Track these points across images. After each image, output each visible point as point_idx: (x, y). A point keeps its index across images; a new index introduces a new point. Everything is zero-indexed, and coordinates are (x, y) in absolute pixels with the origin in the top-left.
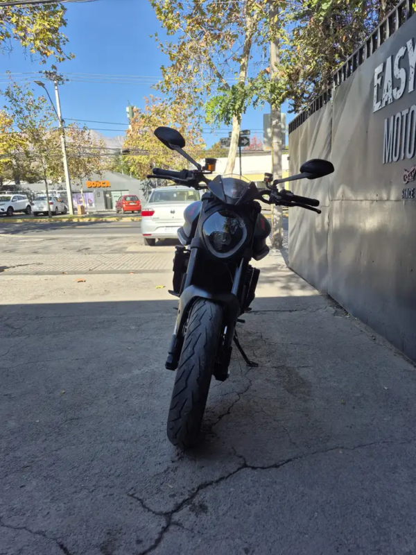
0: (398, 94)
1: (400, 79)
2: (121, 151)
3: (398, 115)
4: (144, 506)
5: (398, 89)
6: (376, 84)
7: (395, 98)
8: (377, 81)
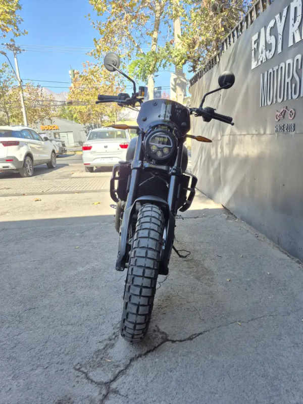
0: (270, 55)
1: (271, 44)
3: (271, 70)
4: (88, 378)
5: (270, 51)
6: (253, 48)
7: (268, 58)
8: (254, 46)
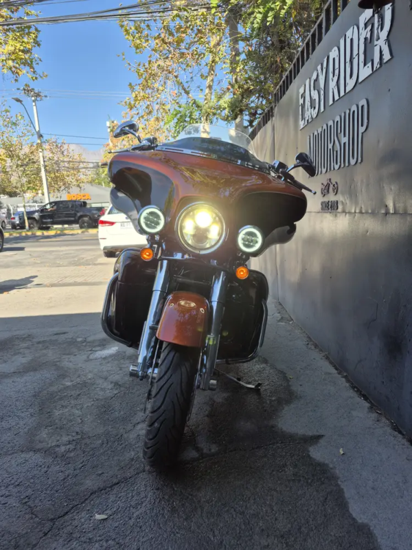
0: (314, 113)
1: (315, 99)
2: (100, 164)
5: (315, 108)
6: (300, 104)
7: (313, 117)
8: (301, 101)
